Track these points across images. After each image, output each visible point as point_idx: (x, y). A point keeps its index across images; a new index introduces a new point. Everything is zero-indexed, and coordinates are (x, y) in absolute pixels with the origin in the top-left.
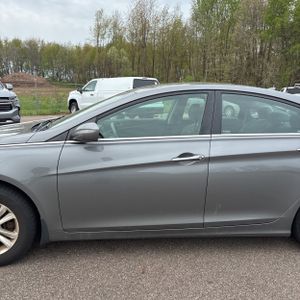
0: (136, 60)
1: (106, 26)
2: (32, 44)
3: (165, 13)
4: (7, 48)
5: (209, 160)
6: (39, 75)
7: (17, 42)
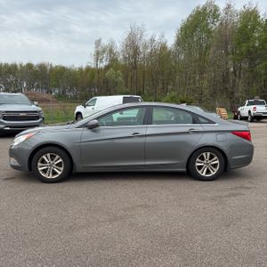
0: (129, 79)
1: (104, 52)
2: (42, 67)
3: (152, 40)
4: (22, 71)
5: (146, 136)
6: (47, 93)
7: (30, 66)
